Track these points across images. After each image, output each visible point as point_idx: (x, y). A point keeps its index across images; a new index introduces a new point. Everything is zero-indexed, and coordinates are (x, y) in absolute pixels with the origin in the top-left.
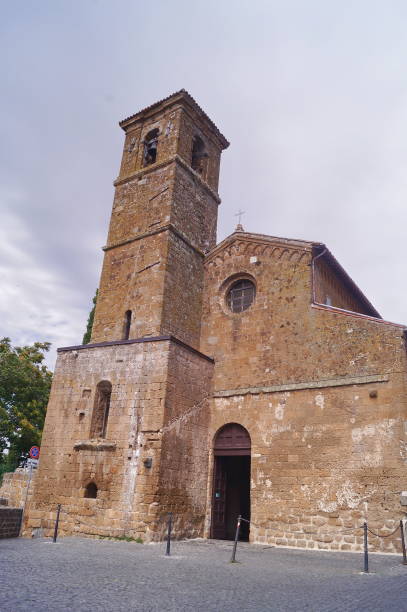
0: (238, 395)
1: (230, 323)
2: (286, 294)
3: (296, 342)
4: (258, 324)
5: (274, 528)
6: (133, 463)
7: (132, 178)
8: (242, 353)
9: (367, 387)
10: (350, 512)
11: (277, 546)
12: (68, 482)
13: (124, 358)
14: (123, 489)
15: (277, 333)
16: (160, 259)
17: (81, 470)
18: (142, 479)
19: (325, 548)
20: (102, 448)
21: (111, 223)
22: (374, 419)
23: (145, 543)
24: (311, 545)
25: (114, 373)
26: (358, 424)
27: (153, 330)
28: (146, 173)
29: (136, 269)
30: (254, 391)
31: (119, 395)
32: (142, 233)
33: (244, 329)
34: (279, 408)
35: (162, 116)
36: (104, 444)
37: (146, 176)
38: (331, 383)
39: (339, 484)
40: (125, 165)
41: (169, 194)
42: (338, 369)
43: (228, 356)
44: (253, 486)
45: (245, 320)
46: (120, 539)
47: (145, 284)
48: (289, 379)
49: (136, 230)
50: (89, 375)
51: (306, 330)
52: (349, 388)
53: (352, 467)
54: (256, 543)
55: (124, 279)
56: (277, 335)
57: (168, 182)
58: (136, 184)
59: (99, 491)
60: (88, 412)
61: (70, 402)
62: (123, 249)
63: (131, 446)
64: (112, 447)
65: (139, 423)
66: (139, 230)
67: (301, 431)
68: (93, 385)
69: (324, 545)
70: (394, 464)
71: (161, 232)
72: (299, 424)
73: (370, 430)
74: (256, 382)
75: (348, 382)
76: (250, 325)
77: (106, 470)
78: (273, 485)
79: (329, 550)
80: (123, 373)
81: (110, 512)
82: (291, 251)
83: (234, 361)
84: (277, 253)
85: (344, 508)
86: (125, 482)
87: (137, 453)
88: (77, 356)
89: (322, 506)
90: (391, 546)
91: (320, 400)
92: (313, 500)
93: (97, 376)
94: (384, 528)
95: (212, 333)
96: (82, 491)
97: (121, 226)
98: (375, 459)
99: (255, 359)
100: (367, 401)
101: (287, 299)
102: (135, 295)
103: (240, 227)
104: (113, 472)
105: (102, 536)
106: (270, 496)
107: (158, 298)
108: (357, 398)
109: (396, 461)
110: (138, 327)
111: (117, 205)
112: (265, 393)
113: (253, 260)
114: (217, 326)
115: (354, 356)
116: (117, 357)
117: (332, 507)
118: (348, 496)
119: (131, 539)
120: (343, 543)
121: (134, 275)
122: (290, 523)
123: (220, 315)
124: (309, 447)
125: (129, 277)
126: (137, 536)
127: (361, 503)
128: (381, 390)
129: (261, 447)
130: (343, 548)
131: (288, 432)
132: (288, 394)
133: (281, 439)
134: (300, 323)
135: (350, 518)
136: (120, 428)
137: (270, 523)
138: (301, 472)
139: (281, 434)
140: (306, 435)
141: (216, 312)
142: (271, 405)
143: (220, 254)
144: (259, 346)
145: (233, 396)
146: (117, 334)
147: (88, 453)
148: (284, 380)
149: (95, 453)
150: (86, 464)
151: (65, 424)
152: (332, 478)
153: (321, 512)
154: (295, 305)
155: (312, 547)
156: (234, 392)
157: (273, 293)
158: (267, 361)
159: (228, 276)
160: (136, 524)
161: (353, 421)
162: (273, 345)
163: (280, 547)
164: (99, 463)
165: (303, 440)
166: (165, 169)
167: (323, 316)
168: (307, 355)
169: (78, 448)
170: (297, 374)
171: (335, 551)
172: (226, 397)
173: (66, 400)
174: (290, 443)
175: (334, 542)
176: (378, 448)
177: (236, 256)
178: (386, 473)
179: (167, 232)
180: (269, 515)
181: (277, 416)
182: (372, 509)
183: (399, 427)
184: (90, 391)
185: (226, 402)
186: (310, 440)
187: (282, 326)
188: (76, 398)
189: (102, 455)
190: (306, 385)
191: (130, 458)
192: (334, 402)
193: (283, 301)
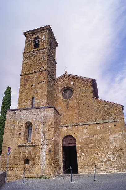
0: (70, 126)
1: (65, 103)
2: (84, 94)
3: (89, 109)
4: (75, 103)
5: (86, 168)
6: (44, 150)
7: (30, 52)
8: (70, 112)
9: (113, 123)
10: (111, 161)
11: (88, 174)
12: (17, 159)
13: (36, 114)
14: (40, 160)
15: (82, 106)
16: (45, 80)
17: (22, 154)
18: (48, 156)
19: (104, 173)
20: (30, 146)
21: (23, 66)
22: (116, 132)
23: (51, 178)
24: (100, 172)
25: (32, 119)
26: (111, 134)
27: (44, 104)
28: (36, 51)
29: (35, 83)
30: (76, 125)
31: (35, 126)
32: (36, 71)
33: (70, 105)
34: (85, 130)
35: (40, 33)
36: (31, 144)
37: (36, 52)
38: (102, 122)
39: (107, 153)
40: (26, 47)
41: (46, 59)
42: (103, 117)
43: (65, 113)
44: (78, 155)
45: (70, 102)
46: (41, 178)
47: (39, 88)
48: (87, 121)
49: (33, 70)
50: (21, 120)
51: (92, 106)
52: (108, 123)
53: (110, 147)
54: (80, 174)
55: (30, 86)
56: (82, 107)
57: (45, 55)
58: (31, 54)
59: (30, 162)
60: (23, 133)
61: (14, 129)
62: (28, 76)
63: (42, 145)
64: (34, 145)
65: (44, 137)
66: (35, 70)
67: (93, 137)
68: (24, 123)
69: (103, 172)
70: (123, 145)
71: (44, 71)
72: (92, 135)
73: (115, 136)
74: (76, 122)
75: (107, 122)
76: (72, 103)
77: (32, 154)
78: (85, 154)
79: (106, 173)
80: (36, 119)
81: (36, 169)
82: (85, 81)
83: (68, 115)
84: (80, 81)
85: (109, 160)
86: (41, 157)
87: (45, 147)
88: (16, 112)
89: (102, 160)
90: (124, 170)
91: (98, 127)
92: (99, 158)
93: (25, 120)
94: (122, 165)
95: (59, 106)
96: (23, 162)
97: (27, 68)
98: (117, 144)
99: (75, 114)
100: (113, 127)
101: (85, 96)
102: (35, 92)
103: (66, 72)
104: (36, 154)
105: (33, 178)
106: (84, 158)
107: (45, 93)
108: (110, 126)
109: (124, 145)
110: (38, 103)
111: (25, 60)
112: (80, 125)
113: (72, 83)
114: (60, 103)
115: (108, 114)
116: (33, 113)
117: (105, 160)
118: (110, 156)
119: (46, 177)
120: (109, 170)
121: (34, 85)
122: (92, 166)
123: (61, 100)
124: (96, 142)
125: (32, 85)
126: (48, 176)
127: (114, 158)
128: (117, 124)
129: (80, 143)
130: (110, 172)
131: (88, 137)
132: (88, 125)
133: (86, 140)
134: (89, 103)
135: (111, 163)
136: (36, 138)
137: (85, 167)
138: (94, 150)
139: (86, 138)
140: (95, 138)
141: (59, 99)
142: (82, 129)
143: (60, 80)
144: (76, 110)
145: (68, 126)
146: (29, 105)
147: (24, 148)
148: (86, 121)
149: (27, 148)
150: (23, 152)
151: (13, 138)
152: (104, 151)
153: (102, 162)
154: (87, 98)
155: (100, 173)
156: (68, 125)
157: (80, 94)
158: (79, 115)
159: (63, 87)
160: (47, 172)
161: (109, 133)
162: (81, 110)
163: (89, 174)
164: (29, 151)
165: (94, 140)
166: (44, 50)
167: (97, 101)
168: (93, 113)
169: (19, 146)
170: (90, 119)
171: (108, 173)
172: (66, 127)
173: (12, 129)
174: (90, 141)
175: (107, 171)
176: (118, 141)
177: (65, 81)
178: (121, 148)
179: (46, 71)
180: (84, 164)
181: (84, 132)
182: (118, 159)
183: (124, 135)
184: (23, 125)
185: (66, 128)
186: (96, 140)
187: (84, 104)
188: (17, 128)
189: (30, 148)
190: (94, 123)
191: (42, 149)
192: (103, 128)
193: (83, 96)
